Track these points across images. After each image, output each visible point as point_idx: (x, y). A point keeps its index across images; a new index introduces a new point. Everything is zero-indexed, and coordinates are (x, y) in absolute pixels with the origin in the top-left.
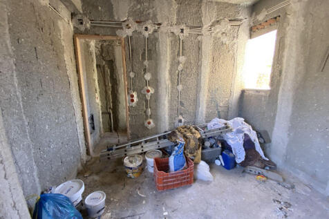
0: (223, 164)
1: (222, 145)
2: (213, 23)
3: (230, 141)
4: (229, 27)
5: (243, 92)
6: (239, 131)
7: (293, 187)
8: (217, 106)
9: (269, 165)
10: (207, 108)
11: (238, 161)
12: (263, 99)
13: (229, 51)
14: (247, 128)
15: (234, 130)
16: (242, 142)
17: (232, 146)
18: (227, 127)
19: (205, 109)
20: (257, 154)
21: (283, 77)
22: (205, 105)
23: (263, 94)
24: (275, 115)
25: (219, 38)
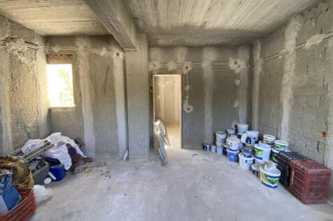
0: (55, 178)
1: (48, 161)
2: (7, 38)
3: (55, 155)
4: (26, 48)
5: (50, 110)
6: (61, 144)
7: (105, 164)
8: (25, 127)
9: (88, 160)
10: (13, 132)
11: (67, 168)
12: (71, 114)
13: (29, 71)
14: (66, 140)
15: (56, 144)
16: (66, 151)
17: (59, 158)
18: (49, 144)
19: (10, 134)
20: (80, 155)
21: (83, 97)
22: (10, 130)
23: (70, 110)
24: (83, 124)
25: (16, 56)
